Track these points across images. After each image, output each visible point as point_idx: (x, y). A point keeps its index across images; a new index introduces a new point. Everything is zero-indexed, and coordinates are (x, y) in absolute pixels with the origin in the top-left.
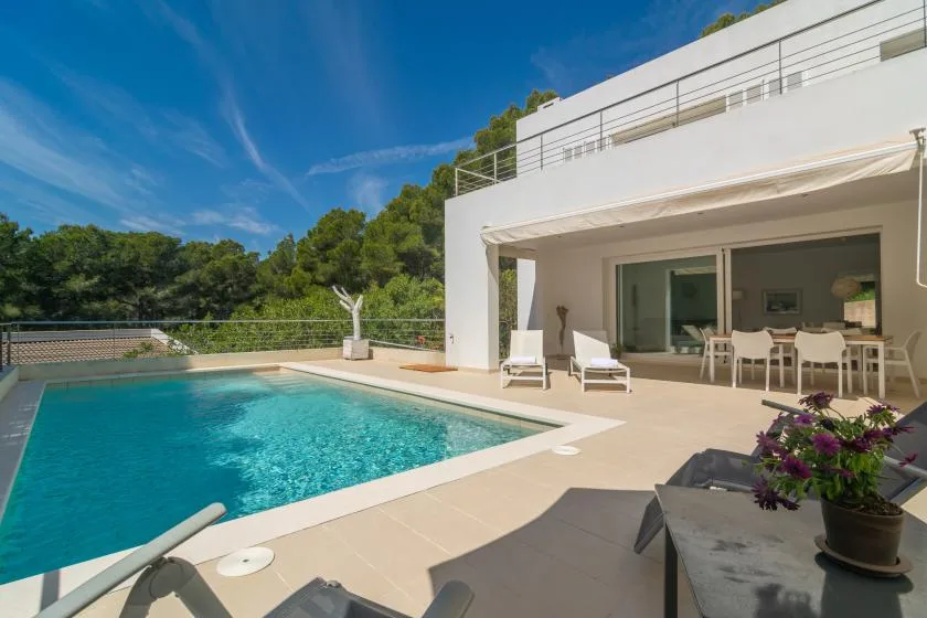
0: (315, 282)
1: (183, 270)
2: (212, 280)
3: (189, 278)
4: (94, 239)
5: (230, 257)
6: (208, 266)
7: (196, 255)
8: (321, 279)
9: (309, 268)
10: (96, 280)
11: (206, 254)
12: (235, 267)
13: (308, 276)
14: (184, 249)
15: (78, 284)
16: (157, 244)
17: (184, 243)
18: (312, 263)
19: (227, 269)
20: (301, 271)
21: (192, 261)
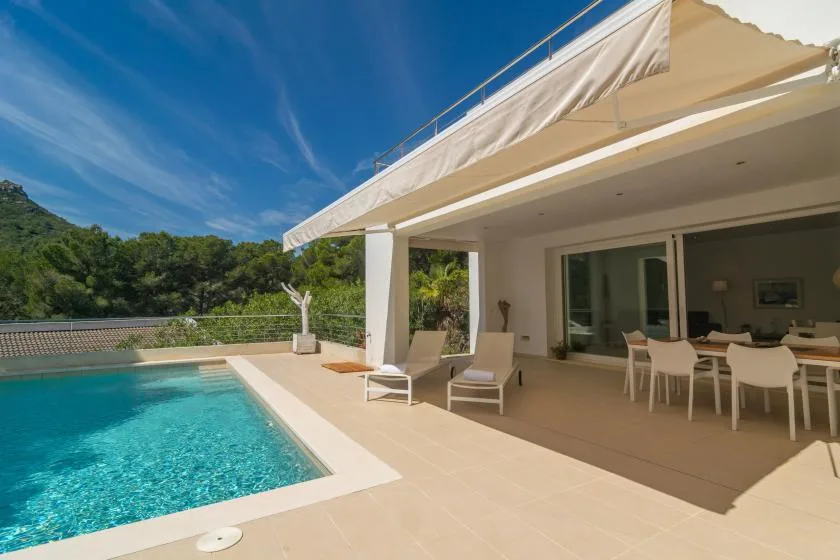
0: (333, 275)
1: (232, 266)
2: (255, 274)
3: (236, 273)
4: (164, 244)
5: (270, 254)
6: (252, 263)
7: (243, 254)
8: (338, 272)
9: (328, 263)
10: (164, 275)
11: (251, 251)
12: (274, 262)
13: (327, 269)
14: (234, 249)
15: (150, 280)
16: (211, 245)
17: (235, 244)
18: (332, 258)
19: (267, 264)
20: (321, 266)
21: (239, 259)
